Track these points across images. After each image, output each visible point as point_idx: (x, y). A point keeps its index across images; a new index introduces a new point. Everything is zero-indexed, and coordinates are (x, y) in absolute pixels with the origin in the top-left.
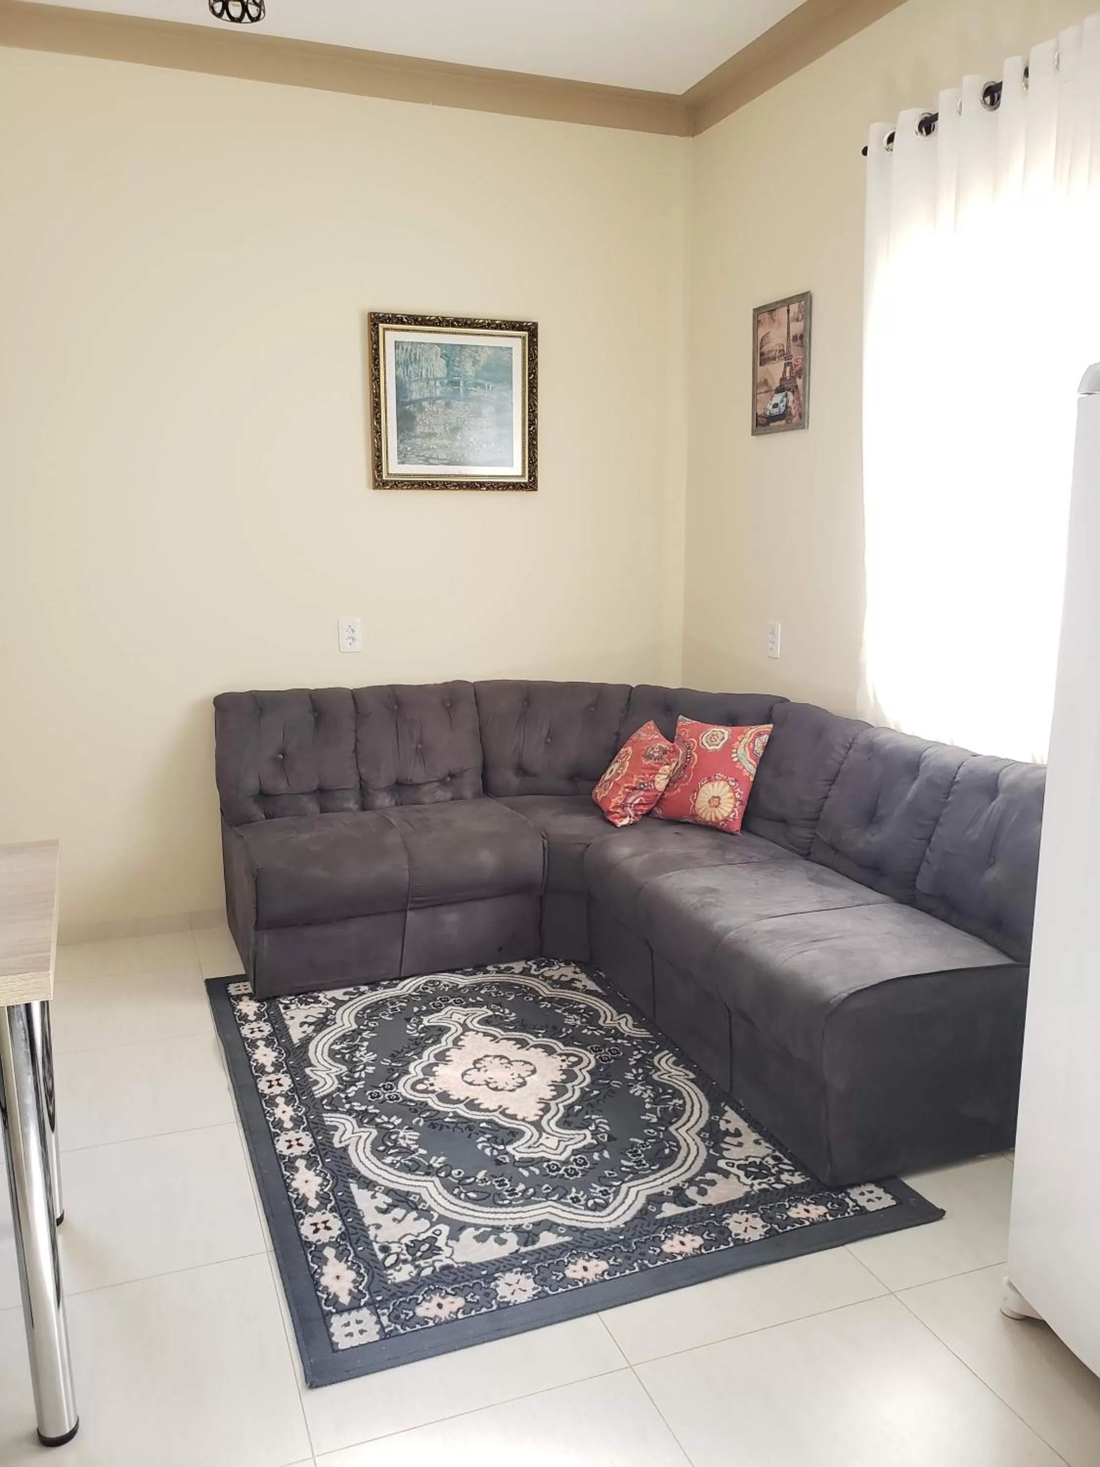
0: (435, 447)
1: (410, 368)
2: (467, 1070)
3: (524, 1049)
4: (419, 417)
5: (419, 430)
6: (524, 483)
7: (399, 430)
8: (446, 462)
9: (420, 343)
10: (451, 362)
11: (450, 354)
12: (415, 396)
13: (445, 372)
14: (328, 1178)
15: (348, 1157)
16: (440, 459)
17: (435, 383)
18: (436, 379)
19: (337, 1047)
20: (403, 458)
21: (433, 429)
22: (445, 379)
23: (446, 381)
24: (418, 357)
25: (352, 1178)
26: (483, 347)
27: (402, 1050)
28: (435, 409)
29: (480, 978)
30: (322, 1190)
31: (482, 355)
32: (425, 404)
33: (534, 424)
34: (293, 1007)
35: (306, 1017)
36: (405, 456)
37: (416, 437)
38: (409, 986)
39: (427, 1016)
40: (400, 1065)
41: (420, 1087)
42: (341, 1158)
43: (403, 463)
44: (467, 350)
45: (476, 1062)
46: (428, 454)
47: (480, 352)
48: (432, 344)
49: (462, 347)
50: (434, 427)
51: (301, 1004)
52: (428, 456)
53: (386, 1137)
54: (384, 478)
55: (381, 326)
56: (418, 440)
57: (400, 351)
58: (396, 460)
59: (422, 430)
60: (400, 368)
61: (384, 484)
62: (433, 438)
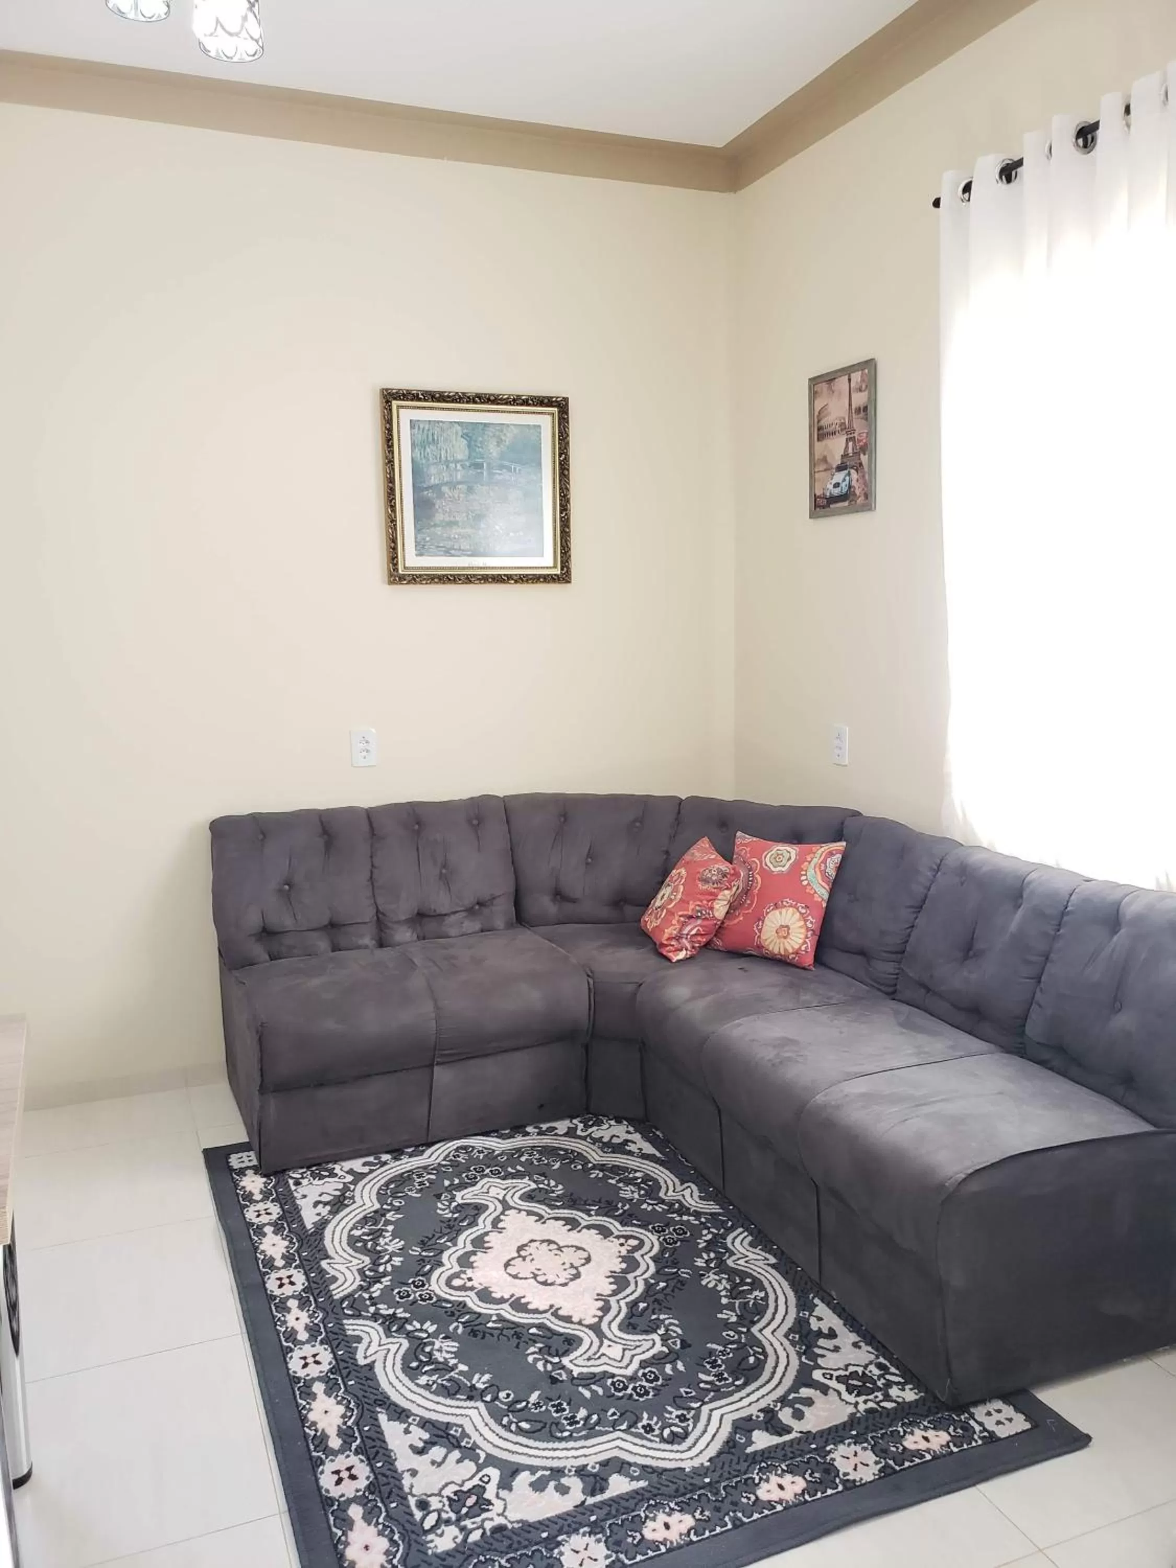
0: (456, 536)
1: (428, 450)
2: (510, 1260)
3: (575, 1231)
4: (438, 503)
5: (439, 517)
6: (555, 575)
7: (417, 518)
8: (469, 553)
9: (438, 422)
10: (473, 443)
11: (471, 433)
12: (434, 481)
13: (467, 452)
14: (351, 1406)
15: (373, 1378)
16: (463, 550)
17: (456, 466)
18: (457, 462)
19: (357, 1233)
20: (421, 549)
21: (454, 517)
22: (466, 460)
23: (468, 464)
24: (436, 438)
25: (380, 1405)
26: (508, 425)
27: (434, 1236)
28: (456, 496)
29: (518, 1141)
30: (345, 1423)
31: (508, 435)
32: (445, 489)
33: (566, 510)
34: (305, 1182)
35: (320, 1195)
36: (423, 547)
37: (435, 525)
38: (436, 1154)
39: (460, 1191)
40: (431, 1254)
41: (456, 1282)
42: (367, 1379)
43: (421, 555)
44: (491, 429)
45: (520, 1248)
46: (449, 544)
47: (505, 431)
48: (451, 422)
49: (486, 425)
50: (456, 514)
51: (314, 1179)
52: (448, 546)
53: (420, 1349)
54: (400, 572)
55: (395, 404)
56: (437, 529)
57: (416, 431)
58: (414, 552)
59: (442, 519)
60: (417, 450)
61: (400, 578)
62: (455, 527)
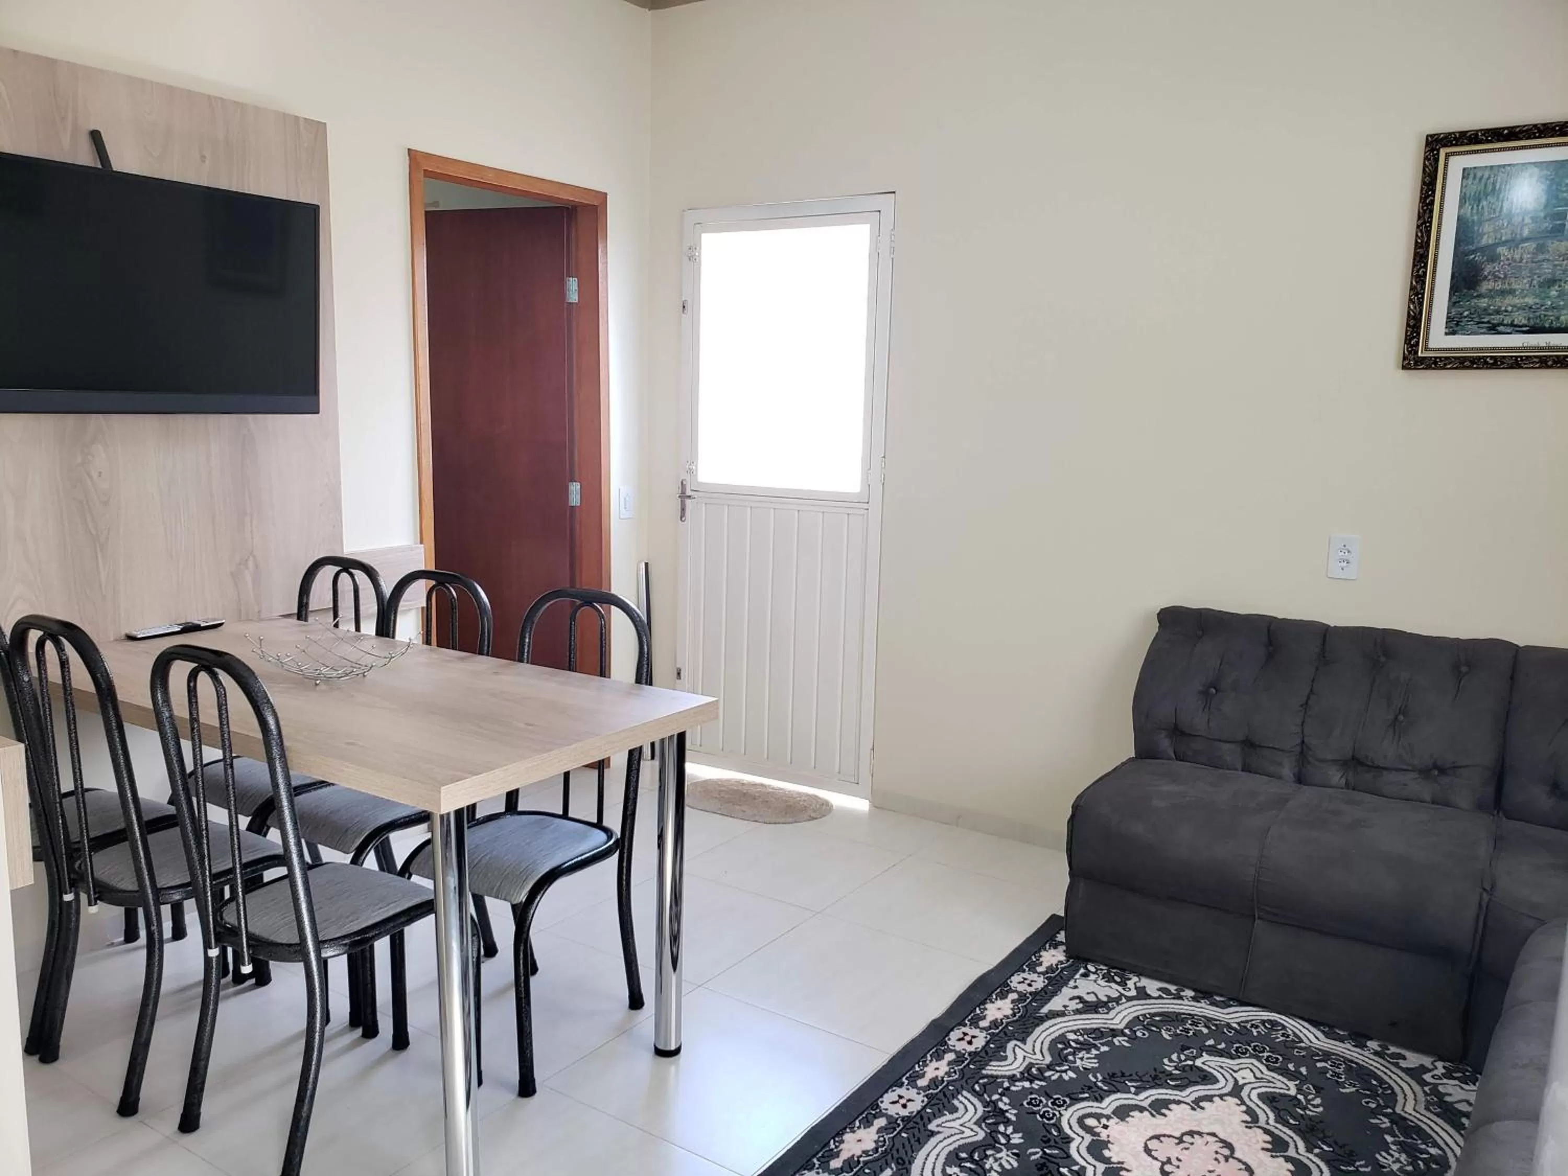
0: (1510, 309)
1: (1484, 203)
2: (1164, 1136)
4: (1488, 269)
5: (1485, 287)
7: (1454, 289)
8: (1524, 329)
9: (1504, 166)
12: (1485, 241)
14: (880, 1150)
15: (921, 1143)
16: (1516, 326)
19: (1071, 1036)
20: (1454, 326)
21: (1510, 284)
24: (1498, 186)
25: (898, 1163)
27: (1131, 1075)
28: (1517, 257)
29: (1345, 1049)
30: (859, 1157)
32: (1503, 250)
34: (1093, 977)
35: (1088, 993)
36: (1457, 325)
37: (1480, 296)
38: (1238, 1015)
39: (1210, 1055)
40: (1105, 1088)
41: (1091, 1122)
42: (918, 1141)
43: (1454, 333)
45: (1191, 1133)
46: (1496, 319)
48: (1524, 165)
50: (1513, 280)
51: (1103, 978)
52: (1495, 322)
53: (983, 1148)
54: (1420, 354)
55: (1443, 151)
56: (1483, 300)
57: (1470, 181)
58: (1443, 329)
59: (1490, 287)
60: (1467, 204)
61: (1416, 364)
62: (1511, 297)
